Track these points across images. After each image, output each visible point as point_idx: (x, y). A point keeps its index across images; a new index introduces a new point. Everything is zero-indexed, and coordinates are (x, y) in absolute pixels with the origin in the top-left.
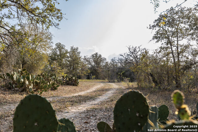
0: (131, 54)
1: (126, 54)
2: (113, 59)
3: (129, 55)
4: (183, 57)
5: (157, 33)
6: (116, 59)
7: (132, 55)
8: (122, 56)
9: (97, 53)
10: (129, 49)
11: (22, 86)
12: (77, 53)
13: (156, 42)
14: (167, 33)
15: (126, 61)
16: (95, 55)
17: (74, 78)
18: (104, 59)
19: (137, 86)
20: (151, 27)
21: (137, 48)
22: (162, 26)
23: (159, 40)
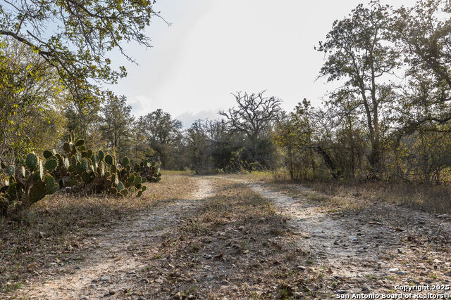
0: (242, 111)
1: (232, 112)
2: (196, 124)
3: (238, 112)
4: (393, 110)
6: (202, 122)
7: (245, 113)
8: (226, 115)
9: (160, 110)
10: (238, 99)
11: (92, 180)
12: (124, 109)
13: (329, 80)
14: (354, 60)
15: (234, 125)
16: (154, 115)
17: (149, 165)
18: (176, 124)
19: (288, 177)
20: (321, 47)
21: (255, 96)
22: (344, 46)
23: (335, 75)
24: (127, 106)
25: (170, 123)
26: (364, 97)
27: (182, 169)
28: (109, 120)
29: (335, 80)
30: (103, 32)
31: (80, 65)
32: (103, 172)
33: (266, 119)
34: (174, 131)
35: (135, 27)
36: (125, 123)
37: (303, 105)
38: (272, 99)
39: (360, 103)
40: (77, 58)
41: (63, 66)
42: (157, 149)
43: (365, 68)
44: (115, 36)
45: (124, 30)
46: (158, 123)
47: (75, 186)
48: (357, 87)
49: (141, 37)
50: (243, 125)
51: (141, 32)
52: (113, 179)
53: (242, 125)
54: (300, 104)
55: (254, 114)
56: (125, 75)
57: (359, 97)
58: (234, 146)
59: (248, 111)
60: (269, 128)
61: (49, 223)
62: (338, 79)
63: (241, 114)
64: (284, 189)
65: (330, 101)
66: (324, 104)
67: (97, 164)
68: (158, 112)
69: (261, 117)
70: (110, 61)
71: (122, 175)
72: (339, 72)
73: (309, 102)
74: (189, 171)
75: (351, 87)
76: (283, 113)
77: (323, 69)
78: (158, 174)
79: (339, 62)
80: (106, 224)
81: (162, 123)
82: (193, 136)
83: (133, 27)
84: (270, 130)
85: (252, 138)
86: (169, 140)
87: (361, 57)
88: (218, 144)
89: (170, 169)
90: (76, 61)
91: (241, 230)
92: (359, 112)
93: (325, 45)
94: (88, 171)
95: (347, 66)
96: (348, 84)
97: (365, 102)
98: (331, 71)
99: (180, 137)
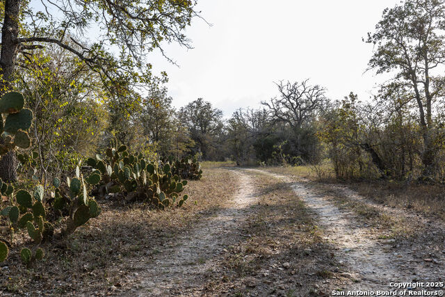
0: (285, 100)
1: (274, 101)
2: (237, 113)
3: (280, 101)
5: (382, 52)
6: (242, 111)
7: (288, 102)
8: (267, 104)
9: (201, 99)
10: (281, 88)
11: (134, 189)
12: (165, 100)
13: (377, 73)
14: (406, 51)
15: (276, 115)
16: (195, 104)
17: (190, 162)
18: (217, 113)
19: (333, 175)
20: (370, 38)
21: (298, 84)
22: (395, 36)
23: (384, 68)
24: (168, 97)
25: (211, 112)
26: (416, 90)
27: (223, 160)
28: (150, 111)
29: (385, 73)
30: (144, 33)
31: (123, 71)
32: (145, 181)
33: (310, 109)
34: (215, 120)
35: (176, 28)
36: (166, 115)
37: (349, 99)
38: (316, 87)
39: (412, 97)
40: (119, 65)
41: (106, 73)
42: (197, 139)
43: (418, 59)
44: (156, 37)
45: (165, 32)
46: (198, 112)
47: (117, 194)
48: (409, 81)
49: (181, 38)
50: (286, 114)
51: (182, 32)
52: (155, 188)
53: (284, 114)
54: (346, 98)
55: (297, 103)
56: (166, 80)
57: (410, 90)
58: (276, 136)
59: (291, 100)
60: (313, 116)
61: (93, 252)
62: (388, 72)
63: (283, 103)
64: (329, 192)
65: (379, 95)
66: (373, 98)
67: (139, 174)
68: (199, 102)
69: (304, 106)
70: (151, 66)
71: (164, 182)
72: (389, 64)
73: (356, 96)
74: (229, 162)
75: (402, 79)
76: (328, 101)
77: (371, 61)
78: (199, 171)
79: (389, 53)
80: (148, 252)
81: (202, 112)
82: (234, 126)
83: (174, 28)
84: (314, 120)
85: (295, 128)
86: (210, 129)
87: (414, 48)
88: (260, 134)
89: (210, 159)
90: (118, 67)
91: (286, 268)
92: (410, 106)
93: (374, 37)
94: (130, 179)
95: (398, 56)
96: (398, 76)
97: (418, 97)
98: (381, 63)
99: (221, 126)
